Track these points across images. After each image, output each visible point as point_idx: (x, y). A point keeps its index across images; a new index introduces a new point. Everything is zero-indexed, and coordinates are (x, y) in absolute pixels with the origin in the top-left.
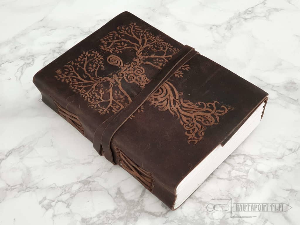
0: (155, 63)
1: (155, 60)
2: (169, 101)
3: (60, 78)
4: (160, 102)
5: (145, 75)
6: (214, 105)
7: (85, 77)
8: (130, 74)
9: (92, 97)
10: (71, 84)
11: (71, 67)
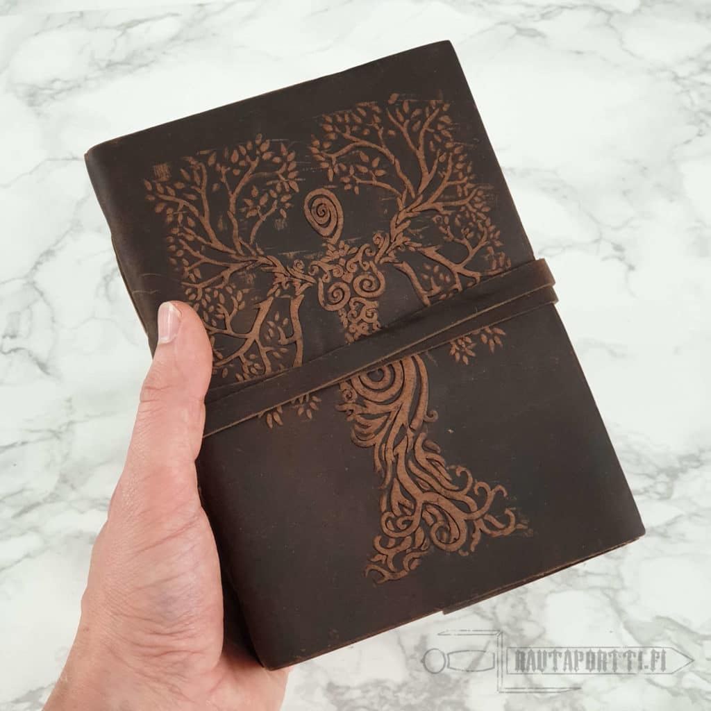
0: (426, 277)
1: (428, 267)
2: (389, 423)
3: (157, 198)
4: (366, 412)
5: (376, 304)
6: (491, 494)
7: (221, 225)
8: (340, 279)
9: (209, 304)
10: (176, 231)
11: (200, 172)
